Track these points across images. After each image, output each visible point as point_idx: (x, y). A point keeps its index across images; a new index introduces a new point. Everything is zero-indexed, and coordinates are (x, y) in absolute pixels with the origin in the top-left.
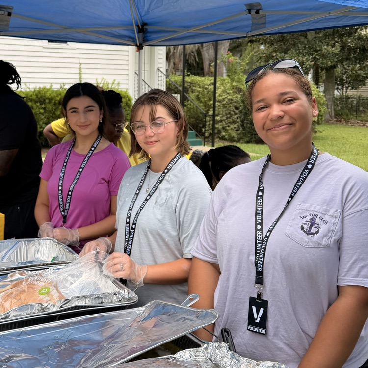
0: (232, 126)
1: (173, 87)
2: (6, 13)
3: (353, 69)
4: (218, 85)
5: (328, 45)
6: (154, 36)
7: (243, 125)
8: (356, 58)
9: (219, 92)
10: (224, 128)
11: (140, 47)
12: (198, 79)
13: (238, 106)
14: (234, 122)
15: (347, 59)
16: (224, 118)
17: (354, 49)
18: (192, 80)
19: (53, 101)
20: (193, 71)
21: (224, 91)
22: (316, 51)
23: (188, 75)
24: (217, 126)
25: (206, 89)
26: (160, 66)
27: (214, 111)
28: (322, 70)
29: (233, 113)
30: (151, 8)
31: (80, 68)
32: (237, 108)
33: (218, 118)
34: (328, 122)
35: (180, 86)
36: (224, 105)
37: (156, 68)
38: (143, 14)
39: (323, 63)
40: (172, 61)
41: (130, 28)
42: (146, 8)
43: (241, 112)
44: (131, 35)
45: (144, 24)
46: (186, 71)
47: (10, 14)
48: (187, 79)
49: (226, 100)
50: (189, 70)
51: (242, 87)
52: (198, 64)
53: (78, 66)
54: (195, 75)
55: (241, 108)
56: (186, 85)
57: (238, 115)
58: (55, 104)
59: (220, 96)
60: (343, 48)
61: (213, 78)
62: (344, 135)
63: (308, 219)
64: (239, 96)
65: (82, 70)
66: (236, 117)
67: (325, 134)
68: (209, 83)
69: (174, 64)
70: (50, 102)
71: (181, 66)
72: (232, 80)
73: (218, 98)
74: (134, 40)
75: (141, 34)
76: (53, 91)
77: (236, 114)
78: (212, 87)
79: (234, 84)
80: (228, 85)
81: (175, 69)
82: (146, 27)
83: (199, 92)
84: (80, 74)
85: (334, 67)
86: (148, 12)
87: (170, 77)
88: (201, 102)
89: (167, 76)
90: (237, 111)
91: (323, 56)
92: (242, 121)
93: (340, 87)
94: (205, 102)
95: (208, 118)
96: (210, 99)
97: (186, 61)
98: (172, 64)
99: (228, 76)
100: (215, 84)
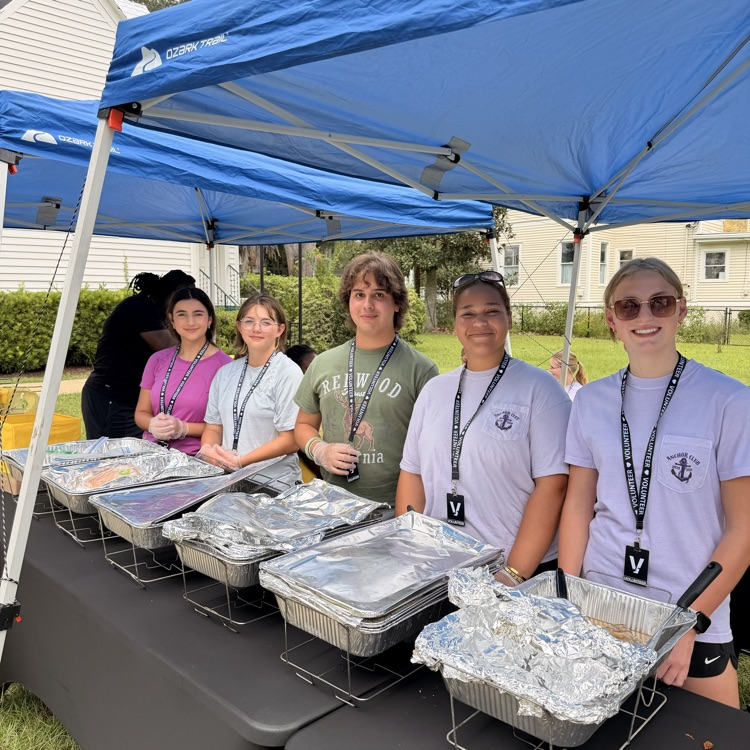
0: (322, 337)
1: (250, 290)
2: (54, 206)
3: (455, 270)
4: (303, 287)
5: (427, 242)
6: (226, 234)
7: (334, 336)
8: (458, 258)
9: (305, 296)
10: (313, 339)
11: (210, 246)
12: (279, 279)
13: (328, 313)
14: (325, 332)
15: (449, 259)
16: (313, 327)
17: (457, 247)
18: (274, 281)
19: (91, 305)
20: (274, 268)
21: (312, 295)
22: (416, 249)
23: (268, 274)
24: (304, 337)
25: (290, 292)
26: (232, 262)
27: (300, 319)
28: (423, 271)
29: (323, 321)
30: (223, 201)
31: (125, 263)
32: (328, 316)
33: (305, 327)
34: (430, 331)
35: (258, 287)
36: (312, 311)
37: (226, 265)
38: (213, 208)
39: (423, 264)
40: (247, 255)
41: (199, 223)
42: (216, 203)
43: (332, 320)
44: (200, 231)
45: (215, 220)
46: (265, 269)
47: (58, 206)
48: (266, 279)
49: (315, 305)
50: (269, 267)
51: (332, 290)
52: (280, 260)
53: (122, 259)
54: (277, 274)
55: (332, 315)
56: (265, 287)
57: (329, 324)
58: (93, 309)
59: (307, 300)
60: (444, 246)
61: (297, 279)
62: (447, 346)
63: (502, 416)
64: (330, 301)
65: (129, 265)
66: (326, 325)
67: (425, 344)
68: (294, 284)
69: (250, 259)
70: (85, 307)
71: (258, 262)
72: (321, 281)
73: (304, 302)
74: (204, 237)
75: (211, 231)
76: (90, 293)
77: (327, 322)
78: (297, 289)
79: (323, 286)
80: (317, 287)
81: (252, 265)
82: (216, 223)
83: (282, 295)
84: (125, 270)
85: (435, 268)
86: (219, 206)
87: (245, 276)
88: (285, 307)
89: (241, 275)
90: (328, 319)
91: (424, 256)
92: (334, 331)
93: (444, 291)
94: (290, 307)
95: (293, 328)
96: (295, 305)
97: (265, 256)
98: (247, 259)
99: (317, 276)
100: (300, 286)
